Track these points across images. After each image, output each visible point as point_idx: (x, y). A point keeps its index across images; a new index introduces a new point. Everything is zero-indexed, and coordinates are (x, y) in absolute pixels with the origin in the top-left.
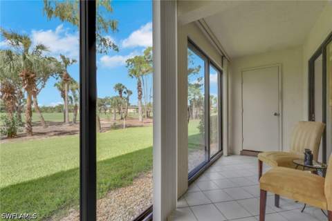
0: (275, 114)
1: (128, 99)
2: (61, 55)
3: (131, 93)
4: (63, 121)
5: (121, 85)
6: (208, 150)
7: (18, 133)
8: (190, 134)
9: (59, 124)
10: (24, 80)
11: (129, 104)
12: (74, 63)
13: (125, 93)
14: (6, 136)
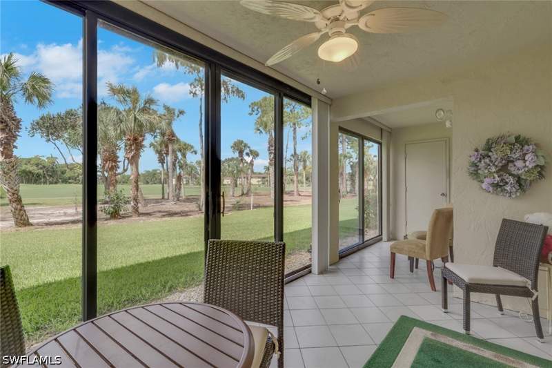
0: (443, 194)
1: (251, 164)
2: (164, 106)
3: (257, 155)
4: (161, 197)
5: (242, 142)
6: (362, 233)
7: (122, 212)
8: (342, 218)
9: (157, 201)
10: (131, 145)
11: (252, 171)
12: (181, 116)
13: (247, 154)
14: (109, 216)
